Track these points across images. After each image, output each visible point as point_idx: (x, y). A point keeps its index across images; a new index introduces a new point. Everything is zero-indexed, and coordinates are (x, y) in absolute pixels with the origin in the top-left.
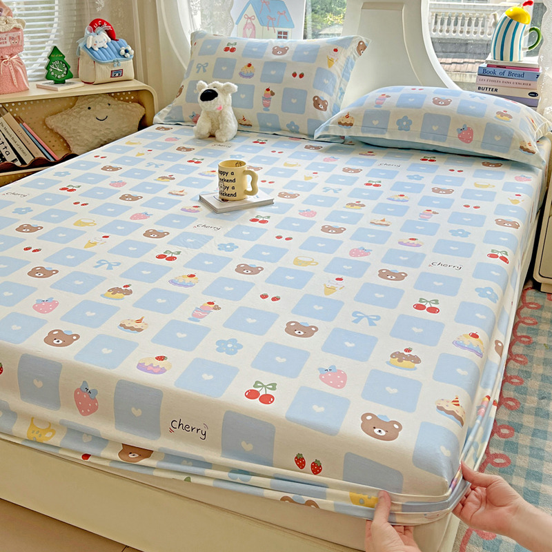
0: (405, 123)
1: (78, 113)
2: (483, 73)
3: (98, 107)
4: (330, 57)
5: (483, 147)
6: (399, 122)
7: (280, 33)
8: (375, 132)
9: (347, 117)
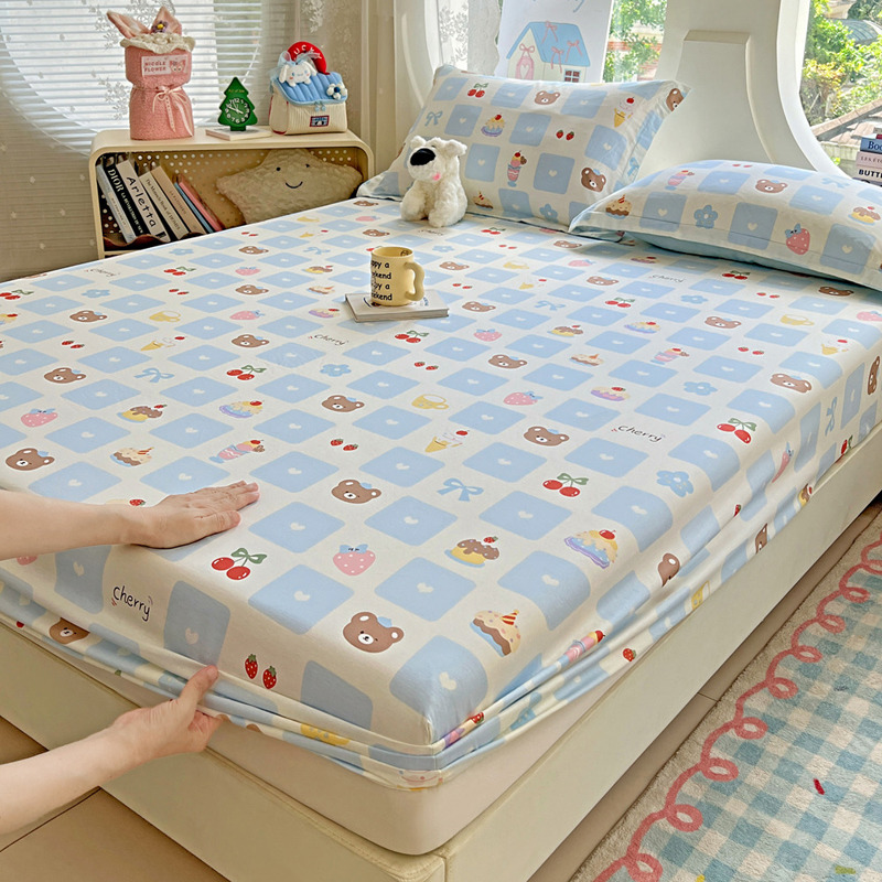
0: (706, 217)
1: (262, 174)
2: (869, 147)
3: (291, 169)
4: (620, 111)
5: (823, 262)
6: (698, 214)
7: (568, 73)
8: (660, 227)
9: (621, 201)
